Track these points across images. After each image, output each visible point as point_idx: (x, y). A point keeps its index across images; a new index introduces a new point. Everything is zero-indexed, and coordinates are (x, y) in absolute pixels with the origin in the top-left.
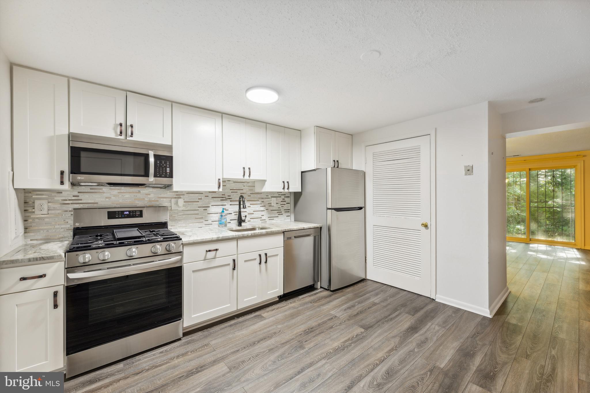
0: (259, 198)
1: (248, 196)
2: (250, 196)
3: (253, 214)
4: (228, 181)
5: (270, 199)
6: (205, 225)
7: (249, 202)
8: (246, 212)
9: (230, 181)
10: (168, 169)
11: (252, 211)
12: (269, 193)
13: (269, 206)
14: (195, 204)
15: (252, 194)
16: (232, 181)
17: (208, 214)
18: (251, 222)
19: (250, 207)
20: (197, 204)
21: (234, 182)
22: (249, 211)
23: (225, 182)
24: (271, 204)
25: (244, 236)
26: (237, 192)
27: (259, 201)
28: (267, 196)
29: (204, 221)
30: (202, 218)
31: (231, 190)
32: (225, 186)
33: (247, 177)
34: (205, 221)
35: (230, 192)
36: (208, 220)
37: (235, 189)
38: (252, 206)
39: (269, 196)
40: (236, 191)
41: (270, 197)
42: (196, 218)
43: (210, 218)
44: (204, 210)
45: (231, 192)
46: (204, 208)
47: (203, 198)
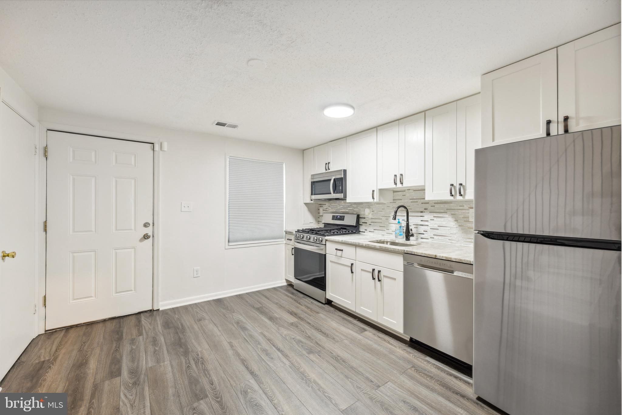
0: (447, 209)
1: (431, 206)
2: (434, 206)
3: (438, 229)
4: (408, 190)
5: (467, 211)
6: (387, 233)
7: (432, 214)
8: (428, 225)
9: (410, 189)
10: (340, 187)
11: (436, 226)
12: (465, 201)
13: (464, 221)
14: (380, 214)
15: (437, 204)
16: (412, 189)
17: (389, 223)
18: (435, 240)
19: (434, 220)
20: (381, 214)
21: (414, 191)
22: (431, 225)
23: (405, 191)
24: (469, 218)
25: (359, 245)
26: (417, 202)
27: (446, 212)
28: (460, 206)
29: (385, 229)
30: (385, 227)
31: (410, 199)
32: (405, 195)
33: (399, 185)
34: (387, 229)
35: (409, 202)
36: (389, 230)
37: (415, 198)
38: (435, 219)
39: (465, 206)
40: (416, 200)
41: (467, 208)
42: (380, 226)
43: (390, 228)
44: (386, 219)
45: (411, 202)
46: (386, 218)
47: (385, 208)
